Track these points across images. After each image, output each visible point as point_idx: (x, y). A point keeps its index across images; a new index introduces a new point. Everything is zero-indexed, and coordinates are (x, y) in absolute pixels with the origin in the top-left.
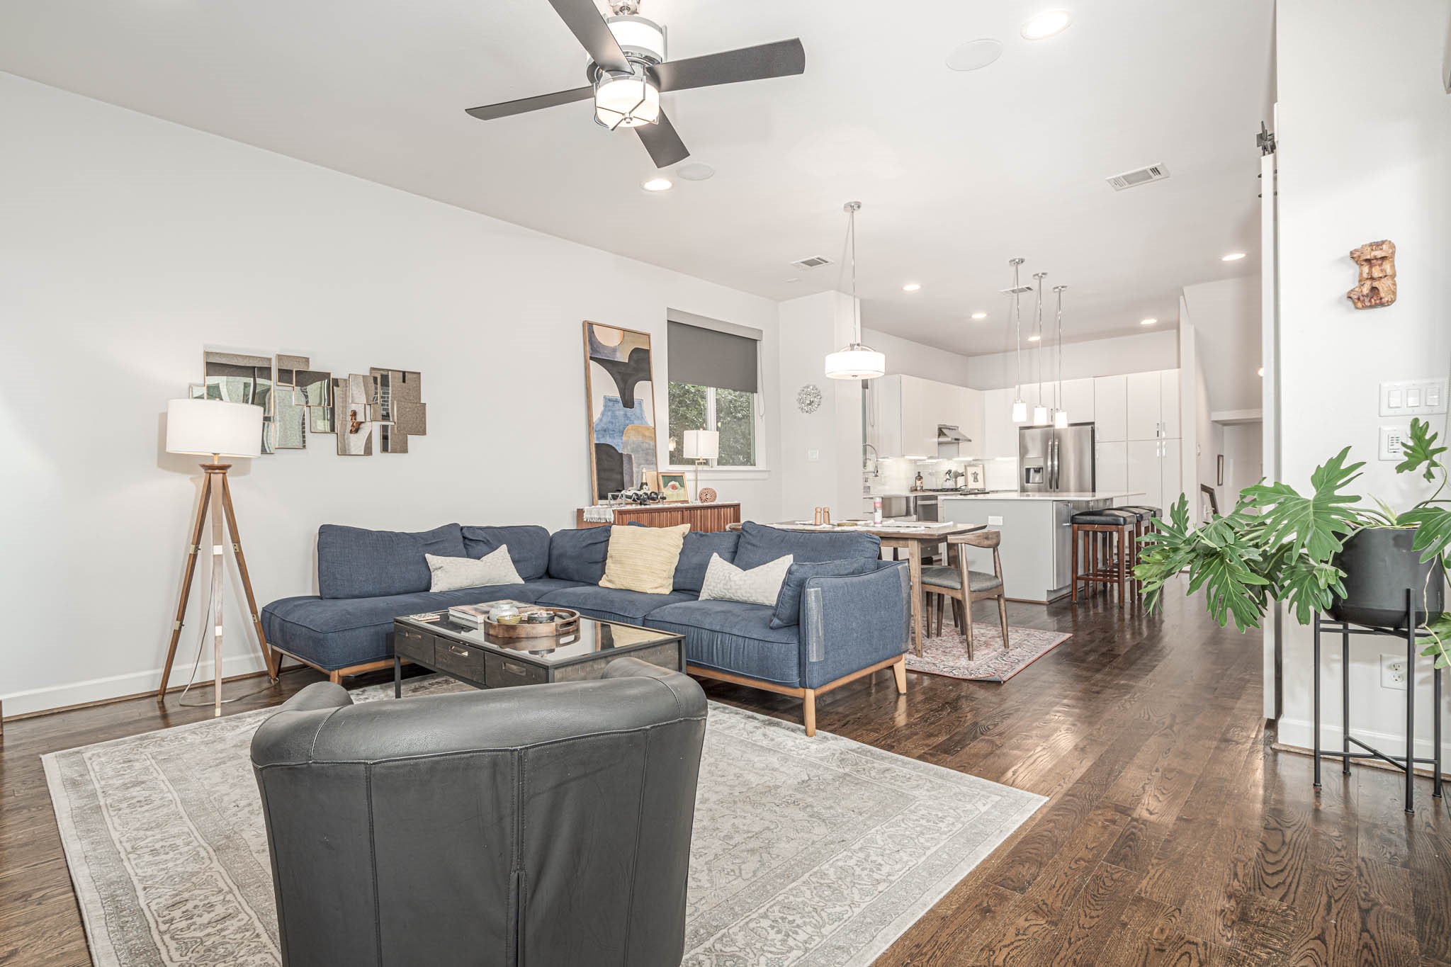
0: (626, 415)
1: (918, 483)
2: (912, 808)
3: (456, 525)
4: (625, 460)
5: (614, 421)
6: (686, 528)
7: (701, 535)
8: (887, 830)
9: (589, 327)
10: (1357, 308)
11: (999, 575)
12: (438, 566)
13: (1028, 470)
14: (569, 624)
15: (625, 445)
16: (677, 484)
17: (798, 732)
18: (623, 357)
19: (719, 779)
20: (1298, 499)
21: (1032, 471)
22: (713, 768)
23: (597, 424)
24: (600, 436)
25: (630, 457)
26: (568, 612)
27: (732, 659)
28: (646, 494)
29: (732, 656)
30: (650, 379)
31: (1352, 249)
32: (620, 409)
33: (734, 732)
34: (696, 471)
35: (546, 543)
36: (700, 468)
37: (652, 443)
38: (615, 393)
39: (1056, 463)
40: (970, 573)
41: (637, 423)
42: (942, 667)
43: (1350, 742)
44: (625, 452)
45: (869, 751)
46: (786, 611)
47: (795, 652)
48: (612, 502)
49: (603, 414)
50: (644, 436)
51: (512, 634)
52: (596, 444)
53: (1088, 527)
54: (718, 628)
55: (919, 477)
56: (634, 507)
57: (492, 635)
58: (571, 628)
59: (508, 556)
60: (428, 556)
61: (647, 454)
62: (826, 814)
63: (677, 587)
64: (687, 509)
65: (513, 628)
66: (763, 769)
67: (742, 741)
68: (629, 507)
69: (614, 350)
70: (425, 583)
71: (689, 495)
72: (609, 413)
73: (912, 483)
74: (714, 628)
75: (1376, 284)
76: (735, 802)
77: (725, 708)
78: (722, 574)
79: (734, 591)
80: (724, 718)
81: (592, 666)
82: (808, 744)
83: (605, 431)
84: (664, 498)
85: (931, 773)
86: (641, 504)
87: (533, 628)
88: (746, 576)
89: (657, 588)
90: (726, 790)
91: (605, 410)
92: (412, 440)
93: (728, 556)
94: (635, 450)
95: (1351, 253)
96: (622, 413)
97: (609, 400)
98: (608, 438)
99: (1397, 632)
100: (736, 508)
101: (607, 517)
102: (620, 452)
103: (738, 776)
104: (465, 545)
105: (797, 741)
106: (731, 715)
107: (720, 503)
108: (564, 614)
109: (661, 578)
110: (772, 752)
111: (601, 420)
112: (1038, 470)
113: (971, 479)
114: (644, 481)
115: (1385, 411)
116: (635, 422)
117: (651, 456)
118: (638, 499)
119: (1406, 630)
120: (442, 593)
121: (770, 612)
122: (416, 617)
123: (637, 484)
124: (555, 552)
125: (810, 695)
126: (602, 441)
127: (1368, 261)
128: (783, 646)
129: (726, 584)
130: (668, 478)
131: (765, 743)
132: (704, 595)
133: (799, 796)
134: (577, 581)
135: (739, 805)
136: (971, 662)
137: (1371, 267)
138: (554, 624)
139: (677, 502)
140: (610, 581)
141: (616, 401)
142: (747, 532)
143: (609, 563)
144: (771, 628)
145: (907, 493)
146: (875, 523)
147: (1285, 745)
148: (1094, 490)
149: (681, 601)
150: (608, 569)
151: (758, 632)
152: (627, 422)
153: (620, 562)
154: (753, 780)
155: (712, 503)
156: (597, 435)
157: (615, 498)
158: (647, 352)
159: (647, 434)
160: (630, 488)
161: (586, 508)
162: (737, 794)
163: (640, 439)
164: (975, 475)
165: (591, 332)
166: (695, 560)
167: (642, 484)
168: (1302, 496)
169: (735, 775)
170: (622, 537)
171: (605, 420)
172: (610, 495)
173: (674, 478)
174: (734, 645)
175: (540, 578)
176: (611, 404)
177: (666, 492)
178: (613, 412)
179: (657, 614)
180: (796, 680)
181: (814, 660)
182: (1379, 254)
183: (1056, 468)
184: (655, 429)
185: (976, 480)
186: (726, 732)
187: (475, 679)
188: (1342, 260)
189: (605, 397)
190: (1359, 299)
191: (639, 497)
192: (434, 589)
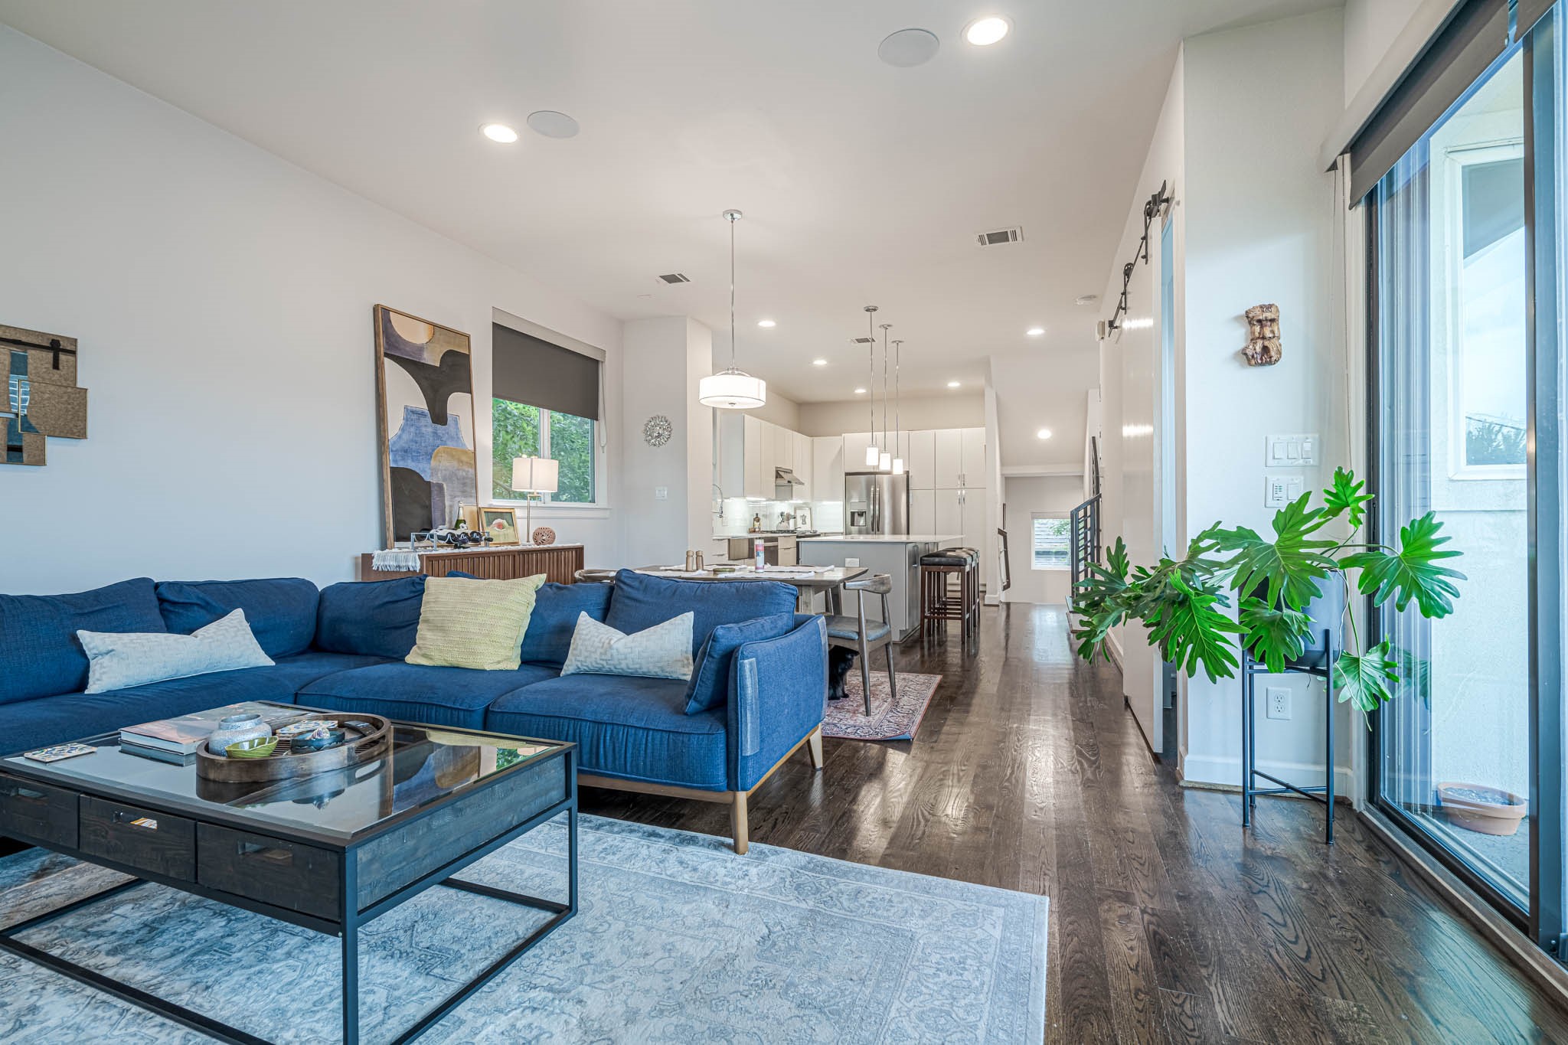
0: (435, 433)
1: (757, 524)
2: (919, 953)
3: (145, 581)
4: (435, 492)
5: (418, 439)
6: (540, 579)
7: (558, 588)
8: (910, 1005)
9: (382, 316)
10: (1250, 364)
11: (887, 620)
12: (103, 649)
13: (853, 514)
14: (375, 742)
15: (434, 471)
16: (504, 522)
17: (725, 850)
18: (432, 358)
19: (642, 962)
20: (1261, 544)
21: (856, 515)
22: (627, 942)
23: (395, 443)
24: (399, 458)
25: (440, 487)
26: (365, 719)
27: (629, 760)
28: (466, 534)
29: (629, 755)
30: (470, 392)
31: (1247, 309)
32: (427, 426)
33: (637, 866)
34: (529, 508)
35: (314, 602)
36: (533, 503)
37: (472, 471)
38: (421, 404)
39: (877, 507)
40: (867, 621)
41: (451, 444)
42: (844, 727)
43: (1256, 775)
44: (434, 481)
45: (823, 865)
46: (706, 691)
47: (722, 745)
48: (416, 544)
49: (403, 429)
50: (460, 461)
51: (258, 775)
52: (393, 469)
53: (934, 568)
54: (605, 719)
55: (757, 519)
56: (449, 550)
57: (214, 781)
58: (376, 750)
59: (246, 625)
60: (83, 635)
61: (464, 484)
62: (820, 994)
63: (528, 657)
64: (520, 552)
65: (262, 764)
66: (699, 927)
67: (653, 879)
68: (442, 551)
69: (420, 349)
70: (73, 680)
71: (521, 536)
72: (412, 429)
73: (749, 524)
74: (599, 718)
75: (1266, 343)
76: (681, 1006)
77: (611, 824)
78: (597, 640)
79: (616, 662)
80: (616, 843)
81: (429, 826)
82: (745, 868)
83: (406, 451)
84: (489, 540)
85: (910, 885)
86: (456, 547)
87: (304, 760)
88: (633, 641)
89: (499, 662)
90: (657, 982)
91: (406, 425)
92: (54, 447)
93: (599, 613)
94: (449, 478)
95: (1247, 312)
96: (430, 430)
97: (413, 412)
98: (409, 461)
99: (1314, 670)
100: (579, 551)
101: (410, 564)
102: (427, 479)
103: (669, 949)
104: (162, 611)
105: (729, 865)
106: (624, 834)
107: (560, 545)
108: (361, 725)
109: (505, 648)
110: (702, 893)
111: (400, 437)
112: (861, 514)
113: (799, 521)
114: (461, 518)
115: (1270, 462)
116: (449, 443)
117: (470, 486)
118: (454, 541)
119: (1325, 668)
120: (110, 695)
121: (686, 690)
122: (38, 755)
123: (451, 522)
124: (327, 615)
125: (742, 797)
126: (401, 465)
127: (1260, 321)
128: (706, 737)
129: (605, 654)
130: (493, 515)
131: (686, 877)
132: (569, 667)
133: (769, 968)
134: (366, 655)
135: (690, 1009)
136: (871, 719)
137: (1262, 327)
138: (345, 748)
139: (504, 544)
140: (425, 656)
141: (423, 414)
142: (625, 583)
143: (422, 628)
144: (686, 714)
145: (745, 535)
146: (756, 568)
147: (1191, 782)
148: (908, 533)
149: (542, 679)
150: (420, 639)
151: (664, 719)
152: (439, 442)
153: (440, 628)
154: (692, 951)
155: (551, 546)
156: (395, 456)
157: (420, 538)
158: (467, 357)
159: (464, 458)
160: (441, 527)
161: (377, 553)
162: (678, 987)
163: (455, 464)
164: (804, 517)
165: (387, 321)
166: (554, 619)
167: (458, 522)
168: (1265, 541)
169: (664, 948)
170: (440, 591)
171: (405, 437)
172: (413, 536)
173: (501, 515)
174: (631, 740)
175: (302, 653)
176: (415, 417)
177: (492, 531)
178: (418, 428)
179: (509, 703)
180: (721, 779)
181: (749, 754)
182: (1269, 315)
183: (877, 512)
184: (475, 453)
185: (804, 522)
186: (627, 866)
187: (172, 874)
188: (1237, 318)
189: (406, 408)
190: (1253, 356)
191: (455, 538)
192: (94, 688)
